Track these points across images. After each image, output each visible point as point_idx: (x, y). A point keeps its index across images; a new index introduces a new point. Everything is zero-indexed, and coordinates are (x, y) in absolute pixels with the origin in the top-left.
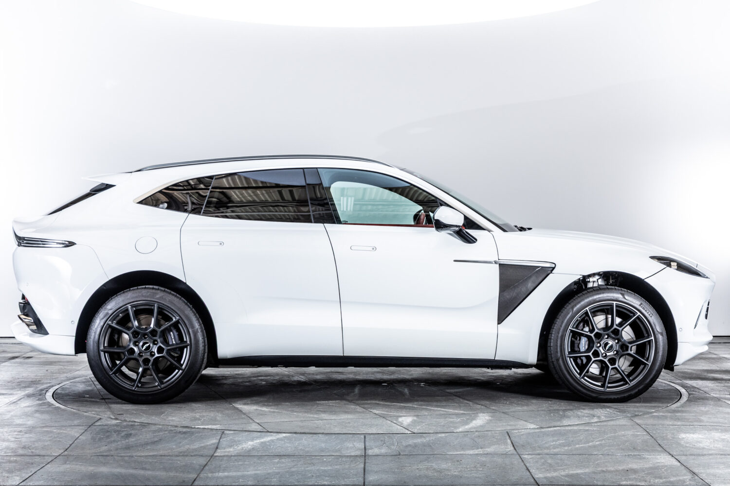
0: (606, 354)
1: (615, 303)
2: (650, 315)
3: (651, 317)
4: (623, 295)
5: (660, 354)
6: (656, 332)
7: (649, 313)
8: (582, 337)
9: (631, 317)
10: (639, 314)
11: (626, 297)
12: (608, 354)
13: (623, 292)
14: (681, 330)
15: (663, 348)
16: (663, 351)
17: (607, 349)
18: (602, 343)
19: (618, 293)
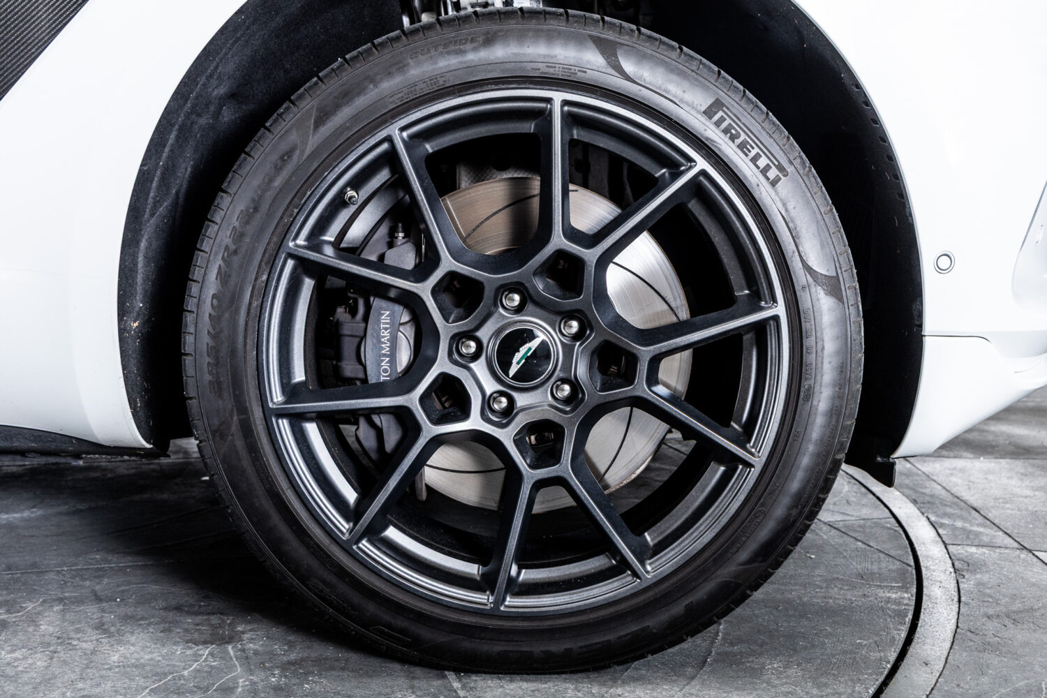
0: (511, 401)
1: (558, 97)
2: (764, 171)
3: (774, 183)
4: (608, 49)
5: (822, 400)
6: (800, 276)
7: (763, 162)
8: (376, 303)
9: (655, 186)
10: (702, 164)
11: (629, 66)
12: (521, 400)
13: (610, 35)
14: (944, 262)
15: (842, 369)
16: (842, 382)
17: (513, 370)
18: (484, 333)
19: (579, 40)
